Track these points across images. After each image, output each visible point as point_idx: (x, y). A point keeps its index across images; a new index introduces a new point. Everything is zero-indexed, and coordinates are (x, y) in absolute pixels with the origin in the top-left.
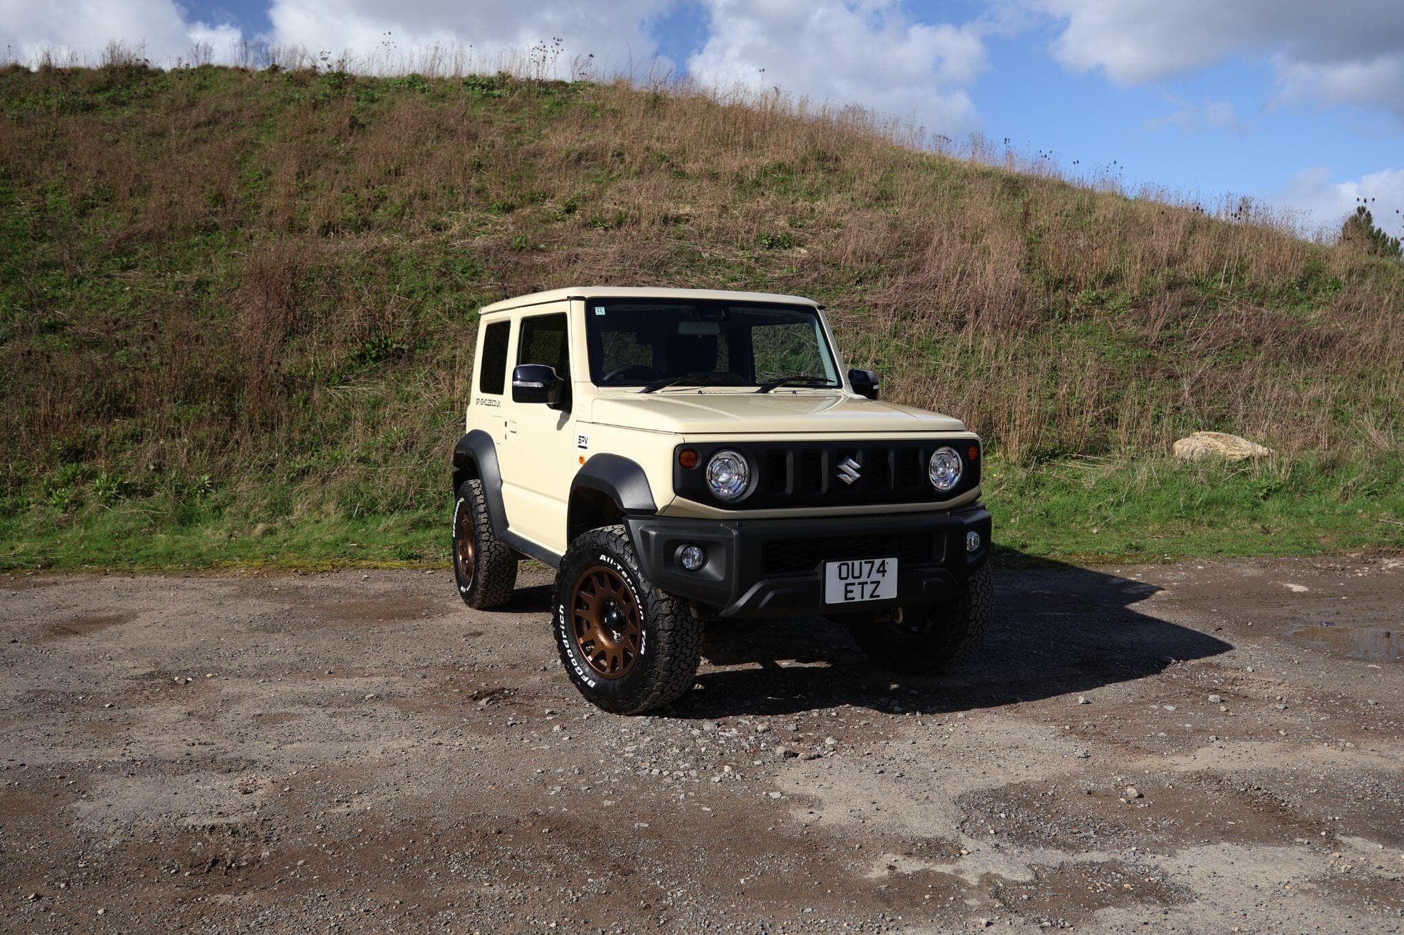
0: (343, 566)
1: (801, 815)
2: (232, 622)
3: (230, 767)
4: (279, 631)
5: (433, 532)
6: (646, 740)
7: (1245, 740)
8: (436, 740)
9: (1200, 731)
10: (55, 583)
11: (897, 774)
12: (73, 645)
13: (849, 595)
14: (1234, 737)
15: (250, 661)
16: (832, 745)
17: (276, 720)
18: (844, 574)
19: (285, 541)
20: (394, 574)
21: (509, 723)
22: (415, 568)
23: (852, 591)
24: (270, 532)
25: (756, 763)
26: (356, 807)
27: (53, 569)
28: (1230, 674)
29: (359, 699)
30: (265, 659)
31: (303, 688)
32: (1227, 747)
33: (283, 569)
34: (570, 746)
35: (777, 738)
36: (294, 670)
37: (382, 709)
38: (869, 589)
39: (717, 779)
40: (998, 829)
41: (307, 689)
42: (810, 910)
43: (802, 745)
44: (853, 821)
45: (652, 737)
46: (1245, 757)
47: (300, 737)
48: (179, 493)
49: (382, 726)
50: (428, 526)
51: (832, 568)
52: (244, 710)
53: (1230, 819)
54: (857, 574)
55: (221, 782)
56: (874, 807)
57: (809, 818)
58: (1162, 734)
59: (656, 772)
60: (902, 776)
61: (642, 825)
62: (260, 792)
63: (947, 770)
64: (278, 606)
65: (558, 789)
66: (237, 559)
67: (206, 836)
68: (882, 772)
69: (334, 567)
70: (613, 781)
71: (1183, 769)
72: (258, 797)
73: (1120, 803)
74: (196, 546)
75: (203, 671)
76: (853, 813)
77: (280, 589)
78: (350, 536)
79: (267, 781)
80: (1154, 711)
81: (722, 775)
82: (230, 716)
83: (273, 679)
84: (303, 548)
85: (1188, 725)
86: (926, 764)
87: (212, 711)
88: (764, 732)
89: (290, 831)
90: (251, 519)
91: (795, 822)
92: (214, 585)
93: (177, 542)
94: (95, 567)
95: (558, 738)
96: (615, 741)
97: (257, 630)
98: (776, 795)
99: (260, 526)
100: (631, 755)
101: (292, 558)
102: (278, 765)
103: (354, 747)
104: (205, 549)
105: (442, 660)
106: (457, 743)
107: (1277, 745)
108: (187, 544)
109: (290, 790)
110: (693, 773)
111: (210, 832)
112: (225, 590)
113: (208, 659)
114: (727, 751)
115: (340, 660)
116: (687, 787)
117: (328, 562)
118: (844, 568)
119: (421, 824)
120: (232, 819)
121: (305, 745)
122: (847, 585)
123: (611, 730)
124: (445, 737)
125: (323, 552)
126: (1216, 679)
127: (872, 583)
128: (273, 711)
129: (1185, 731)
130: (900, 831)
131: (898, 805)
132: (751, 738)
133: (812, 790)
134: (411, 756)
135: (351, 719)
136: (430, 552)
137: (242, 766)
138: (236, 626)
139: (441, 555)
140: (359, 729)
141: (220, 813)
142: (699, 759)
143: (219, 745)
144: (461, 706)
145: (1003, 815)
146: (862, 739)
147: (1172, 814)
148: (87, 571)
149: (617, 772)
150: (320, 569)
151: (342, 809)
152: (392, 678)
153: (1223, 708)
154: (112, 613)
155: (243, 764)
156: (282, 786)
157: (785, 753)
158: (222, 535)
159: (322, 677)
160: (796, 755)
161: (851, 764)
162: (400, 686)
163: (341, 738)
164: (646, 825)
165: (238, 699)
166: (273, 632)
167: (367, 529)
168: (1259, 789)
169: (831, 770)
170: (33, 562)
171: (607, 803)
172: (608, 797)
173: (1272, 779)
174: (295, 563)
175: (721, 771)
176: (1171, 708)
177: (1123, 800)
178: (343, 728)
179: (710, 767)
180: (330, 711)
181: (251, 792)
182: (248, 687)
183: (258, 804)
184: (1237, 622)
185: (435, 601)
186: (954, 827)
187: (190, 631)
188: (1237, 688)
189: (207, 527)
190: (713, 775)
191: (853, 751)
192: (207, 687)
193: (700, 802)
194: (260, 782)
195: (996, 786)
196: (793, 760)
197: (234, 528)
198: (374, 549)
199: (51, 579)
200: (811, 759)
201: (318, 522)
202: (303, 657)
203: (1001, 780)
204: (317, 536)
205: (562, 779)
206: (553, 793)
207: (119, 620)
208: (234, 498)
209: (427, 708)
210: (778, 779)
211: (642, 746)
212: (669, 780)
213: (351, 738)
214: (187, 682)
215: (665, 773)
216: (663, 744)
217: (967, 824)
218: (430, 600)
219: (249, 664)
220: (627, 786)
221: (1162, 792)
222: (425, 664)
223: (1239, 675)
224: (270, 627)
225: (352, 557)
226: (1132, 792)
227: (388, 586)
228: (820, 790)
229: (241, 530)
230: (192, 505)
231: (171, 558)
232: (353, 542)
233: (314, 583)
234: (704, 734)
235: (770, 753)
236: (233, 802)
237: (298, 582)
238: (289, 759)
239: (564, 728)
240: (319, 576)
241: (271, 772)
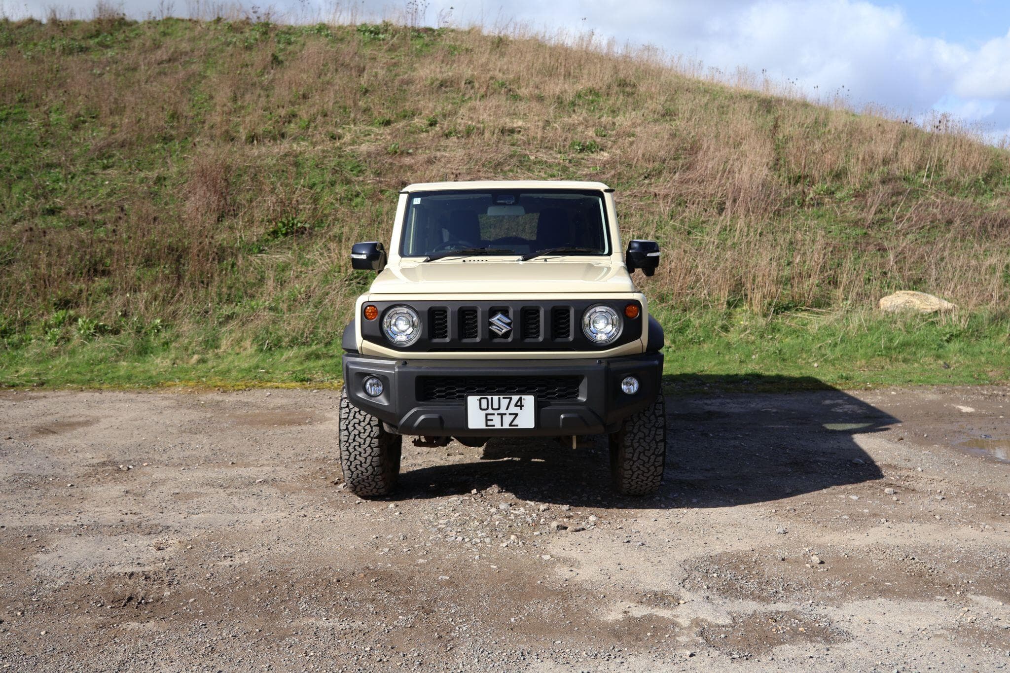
0: (254, 386)
1: (563, 572)
2: (167, 426)
3: (151, 531)
4: (201, 433)
5: (322, 362)
6: (456, 515)
7: (908, 522)
8: (302, 514)
9: (875, 515)
10: (45, 397)
11: (640, 543)
12: (51, 441)
13: (489, 423)
14: (900, 520)
15: (176, 454)
16: (594, 521)
17: (188, 497)
18: (484, 406)
19: (213, 368)
20: (290, 392)
21: (357, 502)
22: (306, 388)
23: (492, 420)
24: (203, 361)
25: (535, 533)
26: (237, 562)
27: (45, 386)
28: (904, 473)
29: (251, 483)
30: (187, 453)
31: (212, 474)
32: (894, 527)
33: (208, 388)
34: (399, 518)
35: (553, 516)
36: (207, 461)
37: (267, 490)
38: (507, 420)
39: (505, 545)
40: (710, 585)
41: (214, 475)
42: (559, 642)
43: (571, 520)
44: (602, 577)
45: (460, 513)
46: (906, 535)
47: (204, 510)
48: (138, 331)
49: (265, 503)
50: (318, 357)
51: (473, 401)
52: (167, 489)
53: (888, 581)
54: (496, 406)
55: (142, 541)
56: (619, 567)
57: (568, 575)
58: (845, 517)
59: (460, 539)
60: (643, 544)
61: (444, 577)
62: (170, 549)
63: (678, 541)
64: (203, 415)
65: (386, 550)
66: (177, 381)
67: (127, 580)
68: (628, 542)
69: (247, 386)
70: (428, 545)
71: (857, 543)
72: (167, 553)
73: (806, 567)
74: (149, 371)
75: (141, 461)
76: (602, 572)
77: (206, 403)
78: (261, 364)
79: (176, 541)
80: (841, 499)
81: (509, 542)
82: (156, 494)
83: (191, 467)
84: (226, 373)
85: (866, 511)
86: (662, 536)
87: (144, 490)
88: (545, 510)
89: (187, 578)
90: (190, 352)
91: (558, 577)
92: (158, 399)
93: (135, 367)
94: (75, 386)
95: (392, 513)
96: (433, 515)
97: (185, 432)
98: (547, 557)
99: (196, 357)
100: (443, 526)
101: (217, 380)
102: (185, 530)
103: (242, 518)
104: (154, 373)
105: (316, 455)
106: (317, 516)
107: (932, 527)
108: (142, 369)
109: (191, 548)
110: (488, 540)
111: (130, 577)
112: (166, 403)
113: (146, 452)
114: (515, 525)
115: (242, 455)
116: (482, 550)
117: (243, 383)
118: (484, 402)
119: (282, 574)
120: (147, 568)
121: (207, 515)
122: (487, 415)
123: (431, 508)
124: (310, 512)
125: (240, 376)
126: (893, 476)
127: (510, 414)
128: (188, 491)
129: (863, 515)
130: (635, 585)
131: (637, 566)
132: (534, 515)
133: (574, 554)
134: (283, 524)
135: (243, 497)
136: (318, 376)
137: (159, 530)
138: (170, 429)
139: (326, 378)
140: (247, 505)
141: (139, 564)
142: (494, 529)
143: (145, 515)
144: (325, 489)
145: (715, 575)
146: (618, 517)
147: (844, 577)
148: (69, 388)
149: (431, 538)
150: (236, 388)
151: (227, 562)
152: (277, 468)
153: (895, 498)
154: (81, 419)
155: (161, 528)
156: (186, 545)
157: (558, 527)
158: (168, 363)
159: (227, 467)
160: (566, 528)
161: (607, 536)
162: (283, 473)
163: (234, 510)
164: (448, 578)
165: (163, 482)
166: (196, 434)
167: (273, 360)
168: (913, 559)
169: (591, 540)
170: (31, 381)
171: (421, 561)
172: (422, 557)
173: (925, 551)
174: (219, 383)
175: (509, 539)
176: (855, 498)
177: (808, 565)
178: (236, 504)
179: (500, 536)
180: (228, 491)
181: (163, 549)
182: (172, 473)
183: (167, 558)
184: (916, 434)
185: (317, 412)
186: (677, 583)
187: (136, 432)
188: (907, 484)
189: (157, 358)
190: (502, 542)
191: (609, 526)
192: (142, 473)
193: (490, 561)
194: (170, 541)
195: (713, 553)
196: (563, 531)
197: (177, 358)
198: (278, 374)
199: (42, 394)
200: (577, 531)
201: (238, 354)
202: (215, 452)
203: (717, 549)
204: (236, 364)
205: (390, 543)
206: (382, 553)
207: (87, 423)
208: (178, 336)
209: (300, 490)
210: (550, 545)
211: (452, 520)
212: (469, 545)
213: (241, 511)
214: (129, 469)
215: (466, 540)
216: (468, 518)
217: (687, 582)
218: (314, 411)
219: (175, 456)
220: (437, 548)
221: (839, 560)
222: (303, 458)
223: (911, 473)
224: (194, 430)
225: (261, 380)
226: (815, 559)
227: (284, 401)
228: (580, 554)
229: (182, 359)
230: (148, 341)
231: (130, 380)
232: (262, 369)
233: (231, 399)
234: (499, 511)
235: (547, 526)
236: (149, 556)
237: (219, 398)
238: (194, 526)
239: (397, 506)
240: (235, 393)
241: (179, 534)
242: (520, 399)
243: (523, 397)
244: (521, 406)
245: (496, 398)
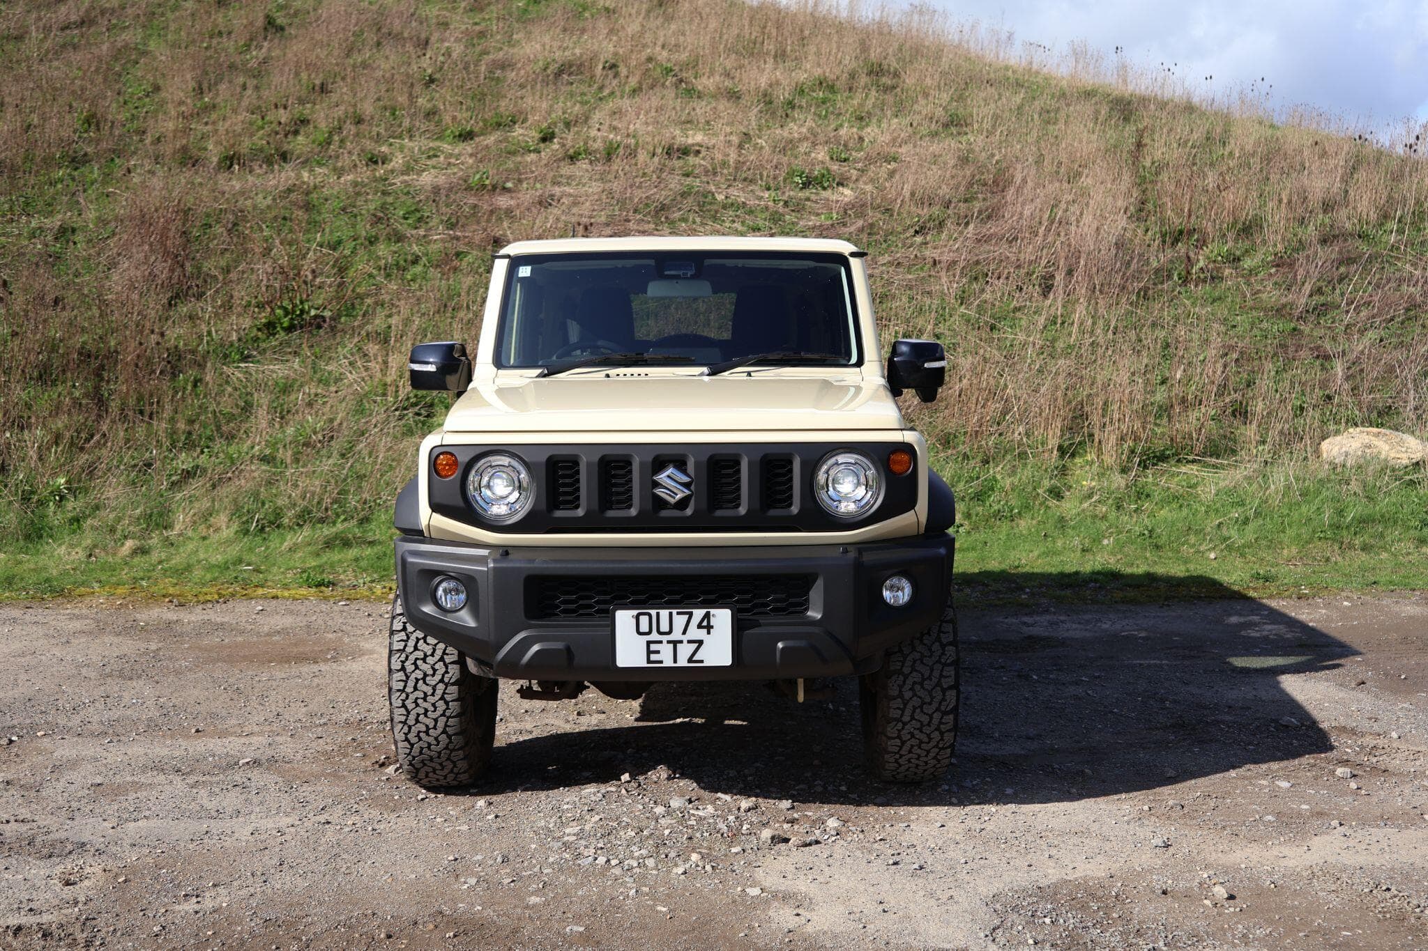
0: (233, 595)
1: (784, 917)
2: (79, 666)
3: (50, 854)
4: (139, 677)
5: (353, 553)
6: (593, 819)
7: (1378, 826)
8: (322, 819)
9: (1320, 814)
11: (916, 866)
13: (653, 657)
14: (1364, 823)
15: (96, 715)
16: (835, 828)
17: (118, 791)
18: (644, 627)
19: (160, 562)
20: (297, 606)
21: (420, 797)
22: (326, 598)
23: (658, 652)
24: (142, 551)
25: (734, 850)
26: (208, 904)
28: (1369, 741)
29: (232, 765)
30: (115, 714)
31: (160, 750)
32: (1353, 834)
33: (152, 599)
34: (495, 826)
35: (764, 819)
36: (152, 728)
37: (258, 777)
38: (685, 651)
39: (680, 870)
40: (1040, 938)
41: (165, 752)
43: (796, 827)
44: (852, 925)
45: (602, 816)
46: (1375, 849)
47: (147, 813)
48: (26, 499)
49: (256, 800)
50: (346, 544)
51: (624, 619)
52: (82, 777)
53: (1345, 929)
54: (664, 627)
55: (37, 870)
56: (880, 908)
57: (793, 922)
58: (1270, 818)
59: (602, 860)
60: (921, 868)
61: (576, 928)
62: (86, 883)
63: (982, 862)
64: (142, 646)
65: (473, 881)
66: (96, 585)
67: (9, 939)
68: (896, 863)
69: (220, 595)
70: (545, 871)
71: (1291, 863)
72: (80, 891)
73: (1204, 906)
74: (45, 568)
75: (33, 727)
76: (852, 917)
77: (147, 624)
78: (246, 557)
79: (98, 869)
80: (1262, 787)
81: (687, 866)
82: (60, 786)
83: (122, 738)
84: (183, 572)
85: (1304, 807)
86: (955, 854)
87: (38, 779)
88: (749, 810)
89: (119, 934)
90: (118, 535)
91: (774, 926)
92: (61, 618)
93: (20, 562)
95: (482, 817)
96: (554, 819)
97: (110, 675)
98: (754, 892)
99: (129, 544)
100: (572, 838)
101: (167, 585)
102: (114, 849)
103: (216, 826)
104: (55, 572)
105: (345, 716)
106: (350, 822)
107: (1420, 834)
108: (32, 566)
109: (125, 881)
110: (650, 863)
111: (15, 934)
112: (77, 625)
113: (42, 712)
114: (698, 835)
115: (214, 715)
116: (641, 880)
117: (214, 590)
118: (644, 621)
119: (290, 925)
120: (45, 918)
121: (153, 823)
122: (649, 643)
123: (550, 807)
124: (335, 815)
125: (209, 576)
126: (1350, 747)
127: (689, 642)
128: (118, 779)
129: (1300, 815)
130: (910, 940)
131: (912, 906)
132: (731, 818)
133: (802, 885)
134: (288, 837)
135: (217, 790)
136: (347, 577)
137: (67, 850)
138: (84, 671)
139: (361, 581)
140: (225, 804)
141: (31, 910)
142: (661, 844)
143: (41, 823)
144: (362, 775)
145: (1048, 920)
146: (877, 820)
147: (1270, 922)
149: (551, 860)
150: (201, 598)
151: (190, 906)
152: (278, 738)
153: (1353, 785)
155: (70, 847)
156: (116, 876)
157: (773, 838)
158: (79, 554)
159: (187, 737)
160: (786, 840)
161: (858, 853)
162: (286, 747)
163: (202, 814)
164: (581, 929)
165: (74, 764)
166: (131, 679)
167: (267, 548)
168: (1388, 889)
169: (831, 860)
171: (534, 900)
172: (536, 893)
173: (1407, 877)
174: (171, 590)
175: (687, 860)
176: (1284, 784)
177: (1207, 902)
178: (205, 802)
179: (672, 855)
180: (191, 780)
181: (75, 883)
182: (90, 749)
183: (82, 899)
184: (1386, 675)
185: (346, 640)
186: (982, 935)
187: (23, 677)
188: (1374, 760)
189: (60, 545)
190: (676, 865)
191: (861, 836)
192: (36, 749)
193: (655, 899)
194: (88, 870)
195: (1043, 883)
196: (782, 846)
197: (95, 546)
198: (275, 574)
200: (806, 845)
201: (204, 538)
202: (165, 711)
203: (1052, 874)
204: (202, 556)
205: (480, 869)
206: (466, 887)
208: (97, 508)
209: (318, 777)
210: (760, 870)
211: (587, 827)
212: (617, 871)
213: (215, 814)
214: (11, 741)
215: (614, 862)
216: (615, 824)
217: (1000, 931)
218: (340, 639)
219: (96, 719)
220: (562, 878)
221: (1260, 893)
222: (322, 721)
223: (1381, 742)
224: (127, 672)
225: (246, 584)
226: (1220, 892)
227: (288, 621)
228: (812, 885)
229: (104, 549)
230: (42, 517)
231: (10, 584)
232: (249, 565)
233: (193, 617)
234: (669, 812)
235: (753, 838)
236: (49, 895)
237: (172, 616)
238: (129, 842)
239: (490, 804)
240: (200, 607)
241: (104, 857)
242: (707, 616)
243: (713, 611)
244: (709, 628)
245: (664, 614)
